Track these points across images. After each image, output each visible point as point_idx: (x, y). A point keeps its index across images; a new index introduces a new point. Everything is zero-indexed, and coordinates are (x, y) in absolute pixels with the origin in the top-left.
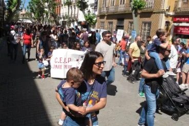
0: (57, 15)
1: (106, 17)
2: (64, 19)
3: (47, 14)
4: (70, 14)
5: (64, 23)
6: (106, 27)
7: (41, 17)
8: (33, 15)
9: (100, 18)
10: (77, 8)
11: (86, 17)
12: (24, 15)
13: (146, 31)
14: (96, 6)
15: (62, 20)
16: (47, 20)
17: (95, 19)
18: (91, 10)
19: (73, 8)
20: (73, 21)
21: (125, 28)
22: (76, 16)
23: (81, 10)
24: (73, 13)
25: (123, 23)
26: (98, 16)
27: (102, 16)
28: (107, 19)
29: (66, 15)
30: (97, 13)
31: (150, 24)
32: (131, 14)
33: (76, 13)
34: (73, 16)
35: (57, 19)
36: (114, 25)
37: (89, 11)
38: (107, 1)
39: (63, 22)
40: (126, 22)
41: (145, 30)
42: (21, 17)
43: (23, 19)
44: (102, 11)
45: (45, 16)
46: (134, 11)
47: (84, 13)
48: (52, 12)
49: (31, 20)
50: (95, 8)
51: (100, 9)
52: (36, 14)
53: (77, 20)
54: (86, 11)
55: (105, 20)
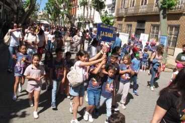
0: (72, 16)
1: (124, 19)
2: (80, 20)
3: (63, 15)
4: (86, 15)
5: (79, 25)
6: (124, 29)
7: (58, 18)
8: (50, 15)
9: (118, 20)
10: (93, 9)
11: (103, 18)
12: (42, 16)
13: (173, 36)
14: (114, 7)
15: (78, 21)
16: (63, 22)
17: (112, 21)
18: (108, 11)
19: (89, 9)
20: (89, 23)
21: (146, 31)
22: (92, 17)
23: (97, 10)
24: (89, 15)
25: (144, 27)
26: (116, 18)
27: (119, 18)
28: (125, 21)
29: (81, 16)
30: (114, 14)
31: (177, 27)
32: (158, 15)
33: (92, 14)
34: (89, 17)
35: (72, 20)
36: (134, 28)
37: (106, 12)
38: (126, 2)
39: (78, 23)
40: (148, 25)
41: (171, 34)
42: (39, 18)
43: (41, 19)
44: (120, 12)
45: (61, 17)
46: (162, 12)
47: (100, 13)
48: (67, 13)
49: (48, 21)
50: (112, 9)
51: (118, 10)
52: (53, 15)
53: (92, 22)
54: (103, 12)
55: (123, 22)
